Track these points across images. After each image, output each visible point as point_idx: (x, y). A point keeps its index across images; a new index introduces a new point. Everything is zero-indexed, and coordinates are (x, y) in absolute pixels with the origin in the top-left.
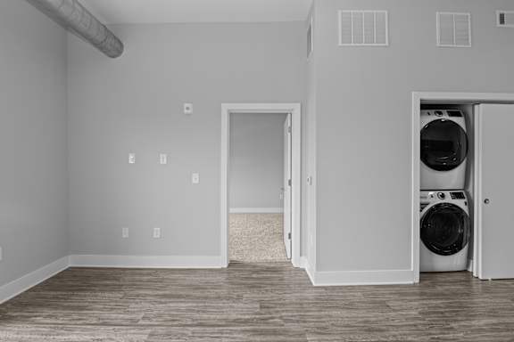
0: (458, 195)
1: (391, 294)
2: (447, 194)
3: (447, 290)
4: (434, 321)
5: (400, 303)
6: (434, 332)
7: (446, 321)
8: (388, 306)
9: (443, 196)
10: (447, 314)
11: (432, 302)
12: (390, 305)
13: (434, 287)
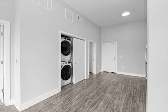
0: (69, 62)
1: (54, 99)
2: (67, 62)
3: (68, 90)
4: (67, 102)
5: (57, 101)
6: (68, 106)
7: (70, 101)
8: (53, 104)
9: (66, 63)
10: (70, 98)
11: (66, 96)
12: (54, 104)
13: (65, 91)
